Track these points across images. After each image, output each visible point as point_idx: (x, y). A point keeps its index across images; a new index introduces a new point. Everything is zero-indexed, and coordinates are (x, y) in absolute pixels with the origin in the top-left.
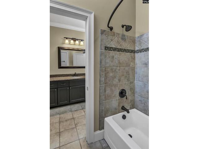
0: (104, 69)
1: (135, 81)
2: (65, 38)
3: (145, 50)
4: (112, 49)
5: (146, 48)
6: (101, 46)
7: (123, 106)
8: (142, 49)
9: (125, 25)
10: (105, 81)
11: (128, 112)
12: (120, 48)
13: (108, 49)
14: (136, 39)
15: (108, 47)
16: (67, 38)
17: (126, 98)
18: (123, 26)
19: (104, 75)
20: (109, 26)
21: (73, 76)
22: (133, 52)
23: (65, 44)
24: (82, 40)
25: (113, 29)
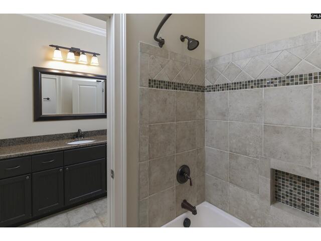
0: (148, 126)
1: (206, 147)
2: (52, 46)
3: (221, 88)
4: (162, 85)
5: (223, 85)
6: (141, 79)
7: (185, 201)
8: (216, 86)
9: (186, 37)
10: (149, 153)
11: (195, 213)
12: (178, 81)
13: (155, 84)
14: (206, 65)
15: (155, 81)
16: (57, 48)
17: (191, 184)
18: (183, 39)
19: (147, 140)
20: (158, 37)
21: (74, 138)
22: (201, 89)
23: (52, 60)
24: (95, 55)
25: (163, 44)
